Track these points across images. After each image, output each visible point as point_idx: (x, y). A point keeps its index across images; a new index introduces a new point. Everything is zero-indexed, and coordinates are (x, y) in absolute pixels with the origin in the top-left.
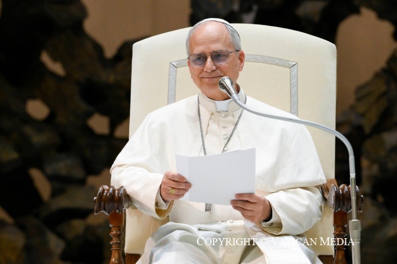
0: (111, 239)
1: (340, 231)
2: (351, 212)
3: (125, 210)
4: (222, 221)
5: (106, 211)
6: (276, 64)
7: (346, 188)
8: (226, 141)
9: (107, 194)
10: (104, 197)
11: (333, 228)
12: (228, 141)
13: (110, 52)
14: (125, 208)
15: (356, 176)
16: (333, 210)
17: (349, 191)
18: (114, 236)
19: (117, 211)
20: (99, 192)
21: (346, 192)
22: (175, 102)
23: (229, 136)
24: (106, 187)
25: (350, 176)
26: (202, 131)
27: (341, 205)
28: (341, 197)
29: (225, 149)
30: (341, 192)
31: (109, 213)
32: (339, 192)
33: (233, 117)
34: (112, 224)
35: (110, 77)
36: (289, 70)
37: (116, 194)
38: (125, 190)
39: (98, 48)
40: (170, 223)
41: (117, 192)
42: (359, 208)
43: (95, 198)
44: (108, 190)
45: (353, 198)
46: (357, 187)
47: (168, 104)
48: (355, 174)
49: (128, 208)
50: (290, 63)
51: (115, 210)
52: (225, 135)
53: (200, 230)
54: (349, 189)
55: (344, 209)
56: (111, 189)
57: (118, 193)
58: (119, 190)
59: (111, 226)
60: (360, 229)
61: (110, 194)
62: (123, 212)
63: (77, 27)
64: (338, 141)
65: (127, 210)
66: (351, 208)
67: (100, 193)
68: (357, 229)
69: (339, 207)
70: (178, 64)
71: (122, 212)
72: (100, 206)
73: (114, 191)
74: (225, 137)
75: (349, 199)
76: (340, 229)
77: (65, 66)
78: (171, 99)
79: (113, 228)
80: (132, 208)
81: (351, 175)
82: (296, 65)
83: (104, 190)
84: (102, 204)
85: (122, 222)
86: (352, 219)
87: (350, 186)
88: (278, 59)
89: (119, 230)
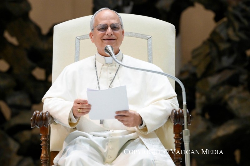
0: (41, 143)
1: (178, 136)
2: (184, 125)
3: (50, 125)
4: (107, 131)
5: (38, 126)
6: (139, 37)
7: (181, 110)
8: (111, 81)
9: (38, 116)
10: (37, 118)
11: (174, 134)
12: (112, 81)
13: (45, 31)
14: (49, 124)
15: (187, 103)
16: (173, 124)
17: (183, 112)
18: (43, 140)
19: (45, 126)
20: (34, 114)
21: (181, 113)
22: (79, 60)
23: (113, 79)
25: (183, 104)
27: (178, 121)
28: (178, 116)
29: (110, 86)
30: (178, 113)
31: (40, 127)
32: (177, 113)
34: (41, 133)
35: (42, 45)
36: (147, 40)
37: (44, 116)
38: (49, 113)
39: (38, 29)
40: (77, 131)
41: (44, 114)
42: (188, 122)
43: (31, 118)
44: (39, 113)
45: (185, 117)
46: (187, 110)
47: (75, 62)
48: (186, 103)
49: (51, 124)
50: (148, 36)
51: (43, 125)
52: (110, 78)
53: (94, 136)
54: (182, 111)
55: (180, 124)
56: (41, 113)
57: (45, 115)
58: (45, 113)
59: (41, 135)
60: (189, 135)
61: (40, 115)
62: (48, 126)
63: (25, 16)
64: (176, 83)
65: (51, 125)
66: (184, 123)
67: (34, 115)
68: (187, 135)
69: (177, 122)
70: (80, 38)
71: (47, 126)
72: (34, 123)
73: (43, 114)
74: (111, 79)
75: (183, 117)
76: (178, 135)
77: (18, 39)
78: (77, 59)
79: (42, 136)
80: (54, 124)
81: (183, 103)
82: (151, 38)
83: (36, 114)
84: (36, 122)
85: (48, 132)
86: (184, 129)
87: (183, 109)
88: (140, 34)
89: (46, 137)
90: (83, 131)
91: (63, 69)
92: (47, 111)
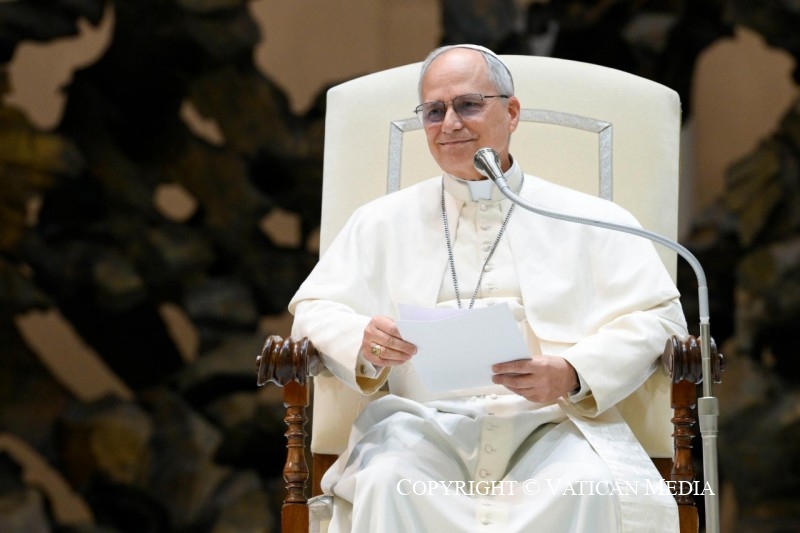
0: (286, 429)
1: (683, 417)
2: (702, 384)
3: (312, 379)
4: (478, 396)
5: (277, 379)
6: (576, 126)
7: (693, 341)
8: (488, 253)
9: (279, 350)
10: (274, 357)
11: (673, 410)
12: (492, 253)
13: (300, 103)
14: (311, 375)
15: (710, 320)
16: (671, 379)
17: (698, 347)
18: (291, 423)
19: (297, 380)
20: (266, 346)
21: (694, 348)
23: (492, 245)
24: (278, 339)
25: (699, 321)
26: (447, 236)
27: (685, 371)
28: (685, 357)
29: (486, 267)
30: (684, 349)
31: (282, 383)
32: (682, 348)
33: (501, 210)
34: (287, 402)
35: (293, 145)
36: (596, 135)
37: (295, 350)
38: (310, 343)
39: (280, 97)
40: (390, 397)
41: (296, 347)
42: (715, 376)
43: (259, 358)
44: (282, 344)
45: (706, 359)
46: (712, 339)
47: (387, 193)
48: (708, 318)
49: (316, 374)
50: (600, 124)
51: (293, 378)
52: (487, 243)
53: (440, 411)
54: (698, 343)
55: (690, 379)
56: (287, 342)
57: (299, 349)
58: (300, 344)
59: (286, 406)
60: (716, 413)
61: (285, 350)
62: (308, 381)
63: (243, 58)
64: (681, 261)
65: (315, 378)
66: (701, 377)
67: (267, 349)
68: (711, 413)
69: (682, 374)
70: (404, 126)
71: (305, 380)
72: (267, 370)
73: (291, 345)
74: (486, 246)
75: (699, 361)
76: (682, 413)
77: (223, 127)
78: (394, 184)
79: (289, 410)
80: (325, 375)
81: (701, 318)
82: (610, 128)
83: (273, 344)
84: (271, 368)
85: (305, 398)
86: (702, 396)
87: (700, 338)
88: (576, 116)
89: (301, 413)
90: (407, 397)
91: (351, 214)
92: (306, 338)
